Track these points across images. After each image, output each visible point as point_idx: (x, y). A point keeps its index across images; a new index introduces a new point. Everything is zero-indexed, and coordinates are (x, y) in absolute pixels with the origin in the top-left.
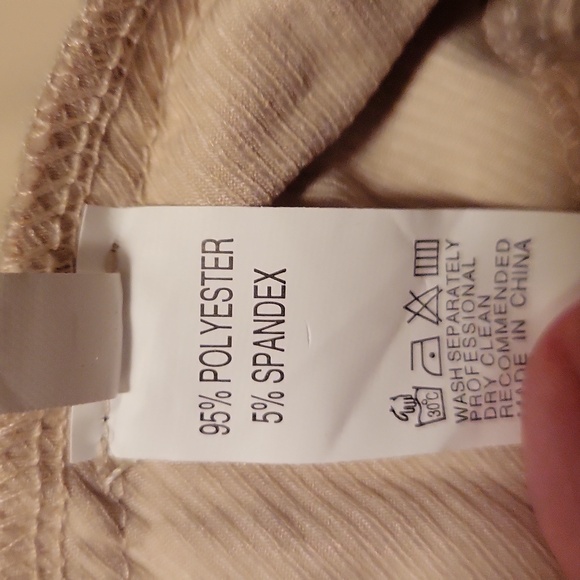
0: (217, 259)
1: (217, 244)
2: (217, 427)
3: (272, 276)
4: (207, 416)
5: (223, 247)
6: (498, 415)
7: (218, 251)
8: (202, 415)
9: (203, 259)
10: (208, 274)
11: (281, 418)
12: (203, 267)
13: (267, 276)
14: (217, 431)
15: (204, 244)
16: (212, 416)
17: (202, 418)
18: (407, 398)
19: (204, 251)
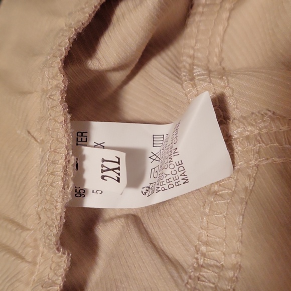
0: (82, 138)
1: (82, 133)
2: (80, 194)
3: (100, 144)
4: (78, 191)
5: (84, 134)
6: (175, 186)
7: (82, 136)
8: (76, 190)
9: (77, 138)
10: (79, 143)
11: (102, 192)
12: (77, 141)
13: (98, 144)
14: (81, 196)
15: (78, 133)
16: (79, 191)
17: (76, 192)
18: (147, 187)
19: (77, 136)
